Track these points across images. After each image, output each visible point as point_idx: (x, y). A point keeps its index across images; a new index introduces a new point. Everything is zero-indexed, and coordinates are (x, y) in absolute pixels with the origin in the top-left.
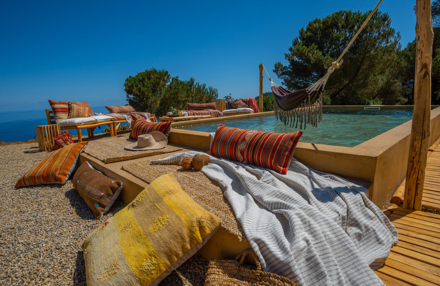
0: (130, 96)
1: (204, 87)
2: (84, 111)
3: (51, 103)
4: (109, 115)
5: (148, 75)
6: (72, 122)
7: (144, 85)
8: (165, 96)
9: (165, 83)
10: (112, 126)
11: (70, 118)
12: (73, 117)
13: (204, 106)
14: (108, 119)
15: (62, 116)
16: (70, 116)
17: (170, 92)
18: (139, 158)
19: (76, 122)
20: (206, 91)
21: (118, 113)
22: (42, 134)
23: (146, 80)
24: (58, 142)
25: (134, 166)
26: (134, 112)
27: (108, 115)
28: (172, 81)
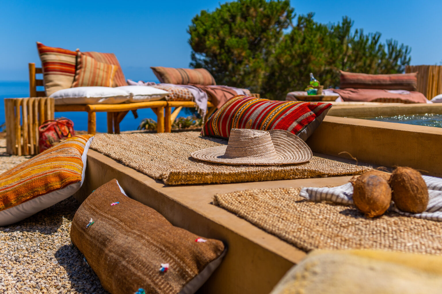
0: (198, 56)
1: (375, 41)
2: (107, 72)
3: (42, 51)
4: (158, 87)
5: (244, 9)
6: (79, 95)
7: (231, 32)
8: (278, 59)
9: (281, 30)
10: (163, 112)
11: (76, 86)
12: (82, 85)
13: (384, 80)
14: (157, 95)
15: (60, 80)
16: (76, 83)
17: (290, 50)
18: (254, 181)
19: (88, 96)
20: (379, 50)
21: (178, 84)
22: (16, 116)
23: (238, 19)
24: (46, 138)
25: (249, 199)
26: (213, 84)
27: (156, 86)
28: (298, 25)
